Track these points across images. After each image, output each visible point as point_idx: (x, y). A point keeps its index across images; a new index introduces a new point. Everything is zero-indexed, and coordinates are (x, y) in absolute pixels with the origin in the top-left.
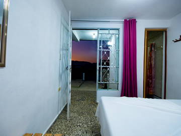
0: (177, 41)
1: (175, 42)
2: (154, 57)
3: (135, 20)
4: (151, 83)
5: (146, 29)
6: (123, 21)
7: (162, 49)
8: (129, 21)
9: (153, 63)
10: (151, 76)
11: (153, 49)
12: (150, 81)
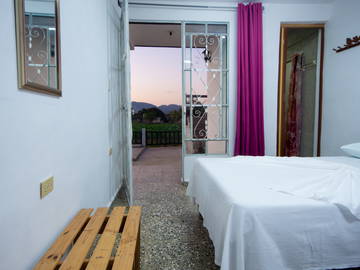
0: (341, 50)
1: (338, 51)
2: (300, 83)
3: (261, 4)
4: (294, 139)
5: (283, 25)
6: (237, 6)
7: (316, 66)
8: (248, 6)
9: (298, 97)
10: (295, 124)
11: (298, 67)
12: (292, 135)
